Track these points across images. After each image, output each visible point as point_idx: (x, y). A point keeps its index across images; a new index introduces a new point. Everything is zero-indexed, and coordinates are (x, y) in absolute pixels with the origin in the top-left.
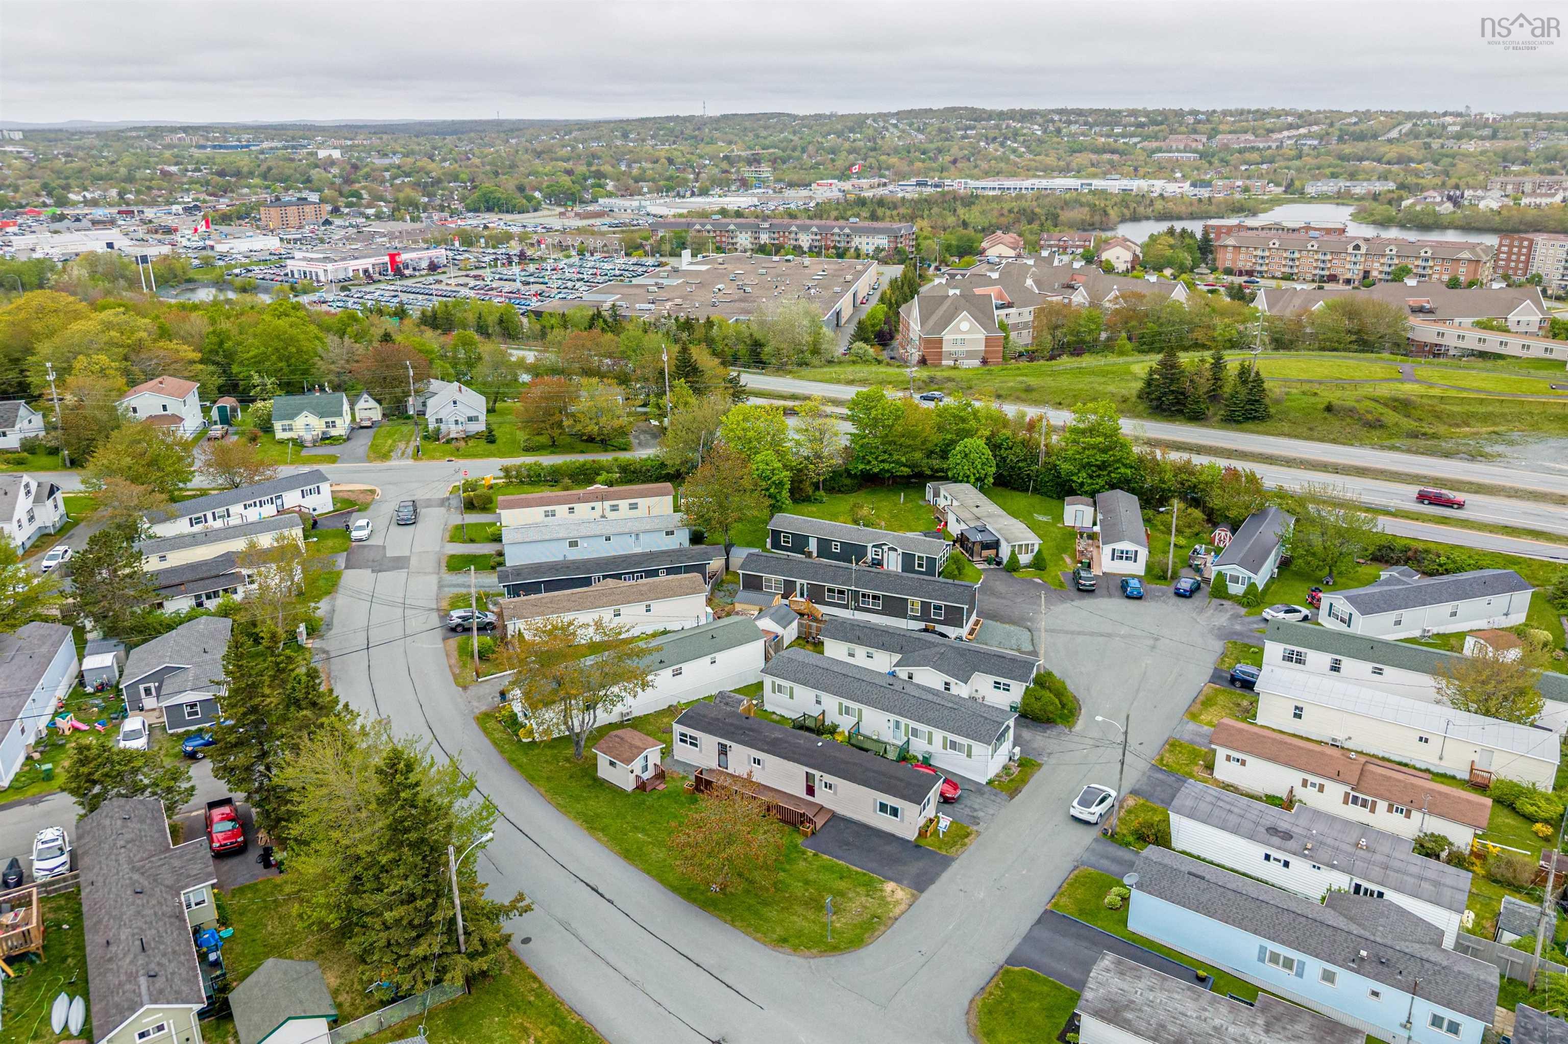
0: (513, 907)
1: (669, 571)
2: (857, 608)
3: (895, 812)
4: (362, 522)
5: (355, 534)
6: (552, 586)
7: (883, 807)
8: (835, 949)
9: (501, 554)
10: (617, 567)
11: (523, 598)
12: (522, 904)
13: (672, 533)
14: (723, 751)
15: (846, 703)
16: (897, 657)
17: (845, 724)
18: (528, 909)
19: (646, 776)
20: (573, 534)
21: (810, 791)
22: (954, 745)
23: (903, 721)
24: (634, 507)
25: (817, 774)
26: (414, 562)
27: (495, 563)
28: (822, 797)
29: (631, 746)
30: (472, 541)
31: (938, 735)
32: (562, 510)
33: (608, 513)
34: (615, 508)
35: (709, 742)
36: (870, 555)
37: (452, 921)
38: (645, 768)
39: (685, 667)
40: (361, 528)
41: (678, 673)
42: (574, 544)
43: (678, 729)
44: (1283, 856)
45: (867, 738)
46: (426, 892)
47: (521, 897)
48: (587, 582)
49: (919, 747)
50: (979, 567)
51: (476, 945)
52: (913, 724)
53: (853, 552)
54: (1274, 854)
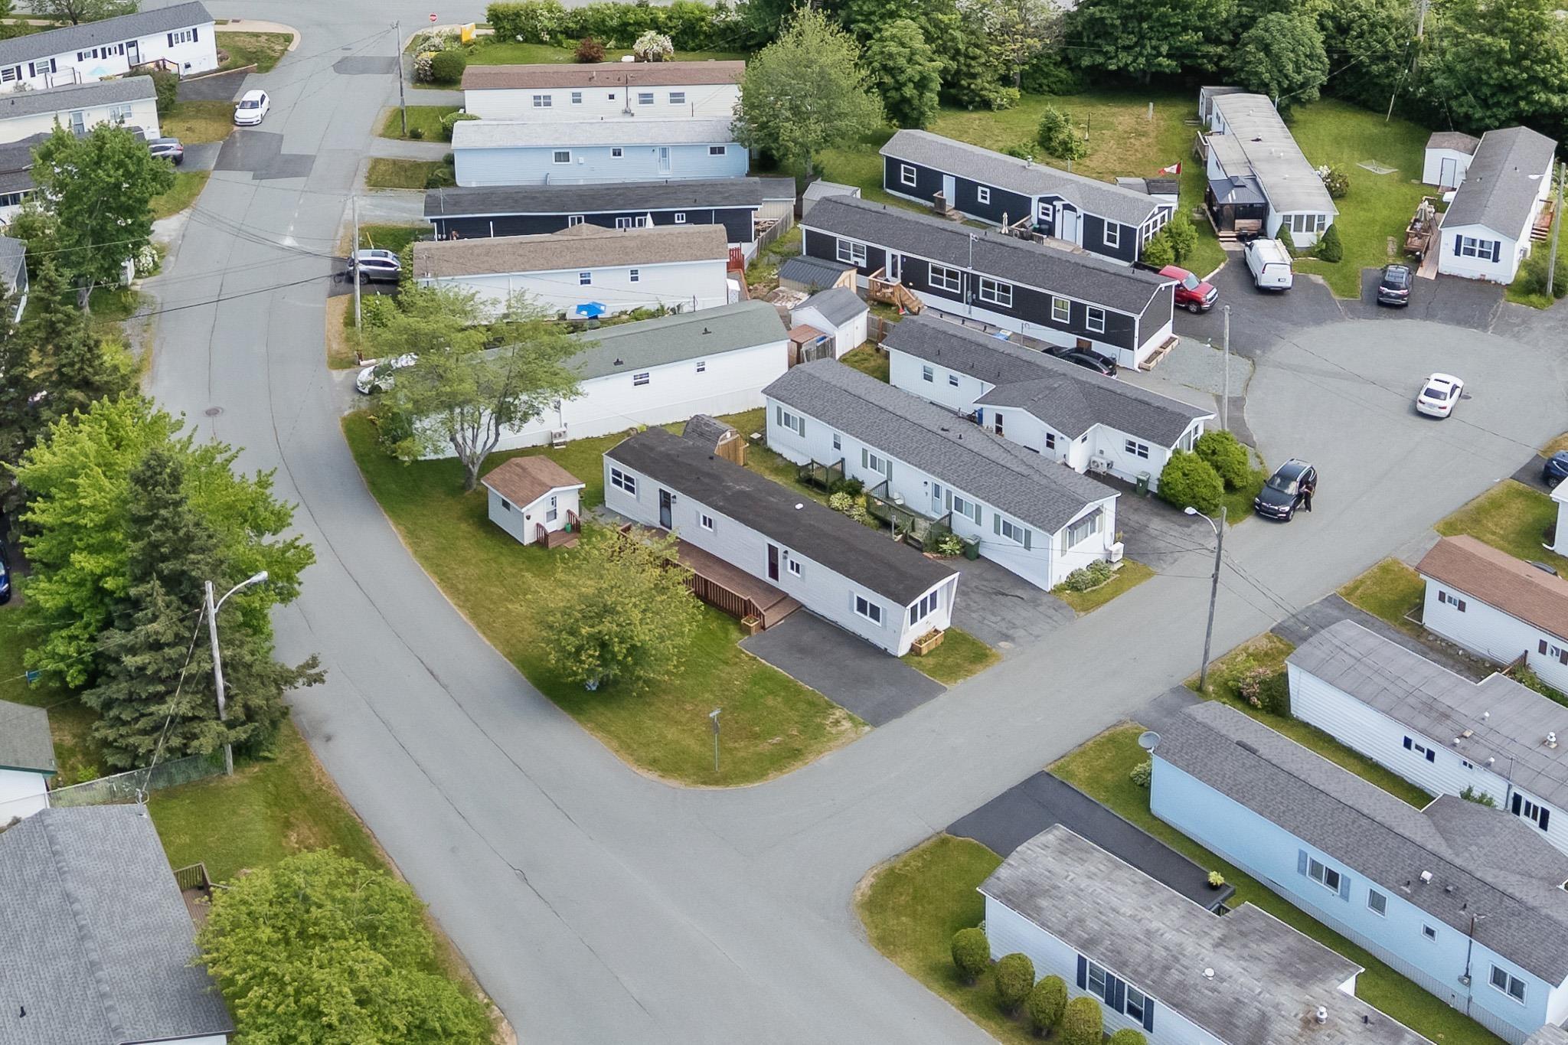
0: (301, 672)
1: (694, 218)
2: (976, 303)
3: (875, 613)
4: (253, 95)
5: (242, 115)
6: (508, 226)
7: (862, 605)
8: (724, 780)
9: (450, 161)
10: (611, 204)
12: (313, 671)
13: (721, 150)
14: (666, 501)
15: (873, 451)
16: (990, 387)
17: (871, 479)
18: (319, 679)
19: (552, 527)
20: (563, 142)
21: (774, 572)
22: (1008, 529)
23: (945, 486)
24: (677, 98)
25: (781, 548)
26: (318, 166)
27: (442, 174)
28: (787, 581)
29: (535, 481)
30: (416, 136)
31: (989, 511)
32: (561, 96)
33: (635, 106)
34: (646, 99)
35: (649, 487)
36: (1036, 210)
37: (210, 677)
38: (553, 514)
39: (656, 374)
40: (254, 105)
41: (642, 381)
42: (562, 157)
43: (611, 464)
44: (1428, 744)
45: (892, 507)
47: (314, 663)
48: (557, 224)
49: (964, 526)
50: (1226, 247)
51: (239, 710)
52: (957, 492)
53: (1011, 206)
54: (1417, 739)
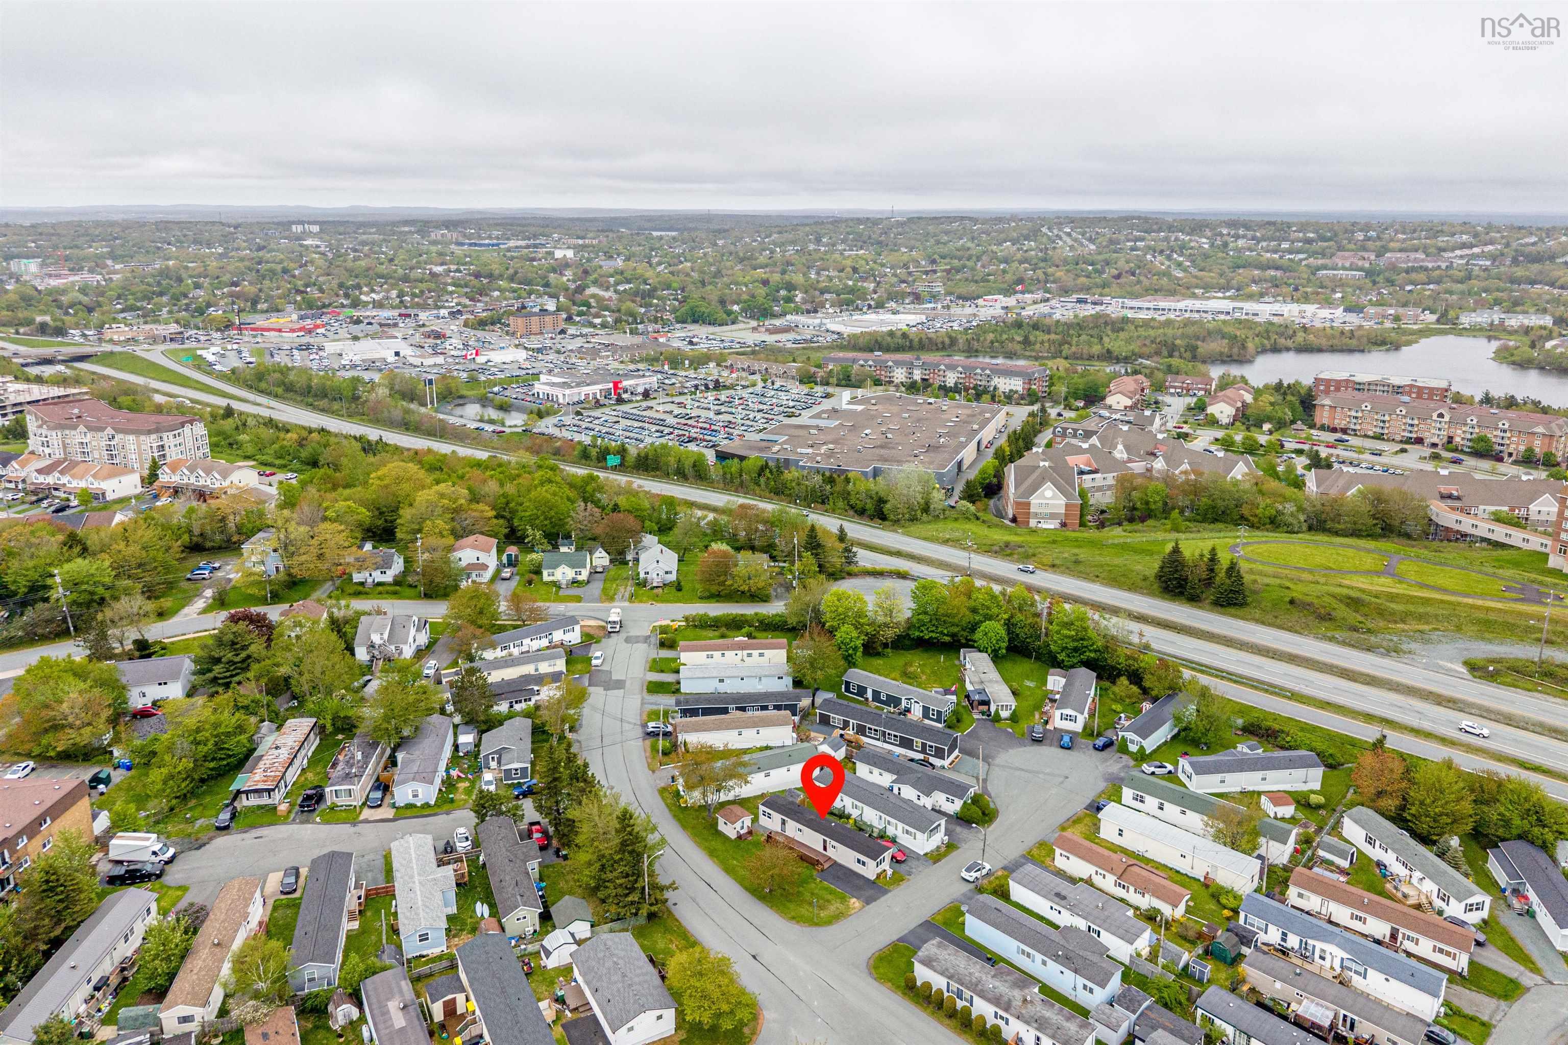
0: (670, 886)
1: (776, 708)
2: (885, 741)
3: (864, 864)
4: (598, 654)
5: (594, 662)
6: (707, 712)
7: (859, 861)
8: (817, 925)
9: (679, 683)
10: (745, 702)
11: (689, 719)
12: (675, 886)
13: (783, 679)
14: (784, 822)
15: (856, 802)
16: (895, 777)
17: (855, 813)
18: (676, 888)
19: (742, 832)
20: (722, 675)
21: (825, 849)
22: (907, 832)
23: (883, 816)
24: (761, 655)
25: (828, 840)
26: (628, 684)
27: (674, 689)
28: (830, 853)
29: (736, 815)
30: (662, 671)
31: (900, 825)
32: (717, 654)
33: (745, 658)
34: (750, 655)
35: (777, 817)
36: (904, 704)
37: (644, 888)
38: (742, 828)
39: (772, 772)
40: (597, 658)
41: (767, 775)
42: (721, 681)
43: (762, 808)
44: (1059, 908)
45: (865, 823)
46: (634, 874)
47: (674, 883)
48: (725, 711)
49: (891, 831)
50: (975, 717)
51: (653, 900)
52: (888, 818)
53: (893, 701)
54: (1055, 906)
